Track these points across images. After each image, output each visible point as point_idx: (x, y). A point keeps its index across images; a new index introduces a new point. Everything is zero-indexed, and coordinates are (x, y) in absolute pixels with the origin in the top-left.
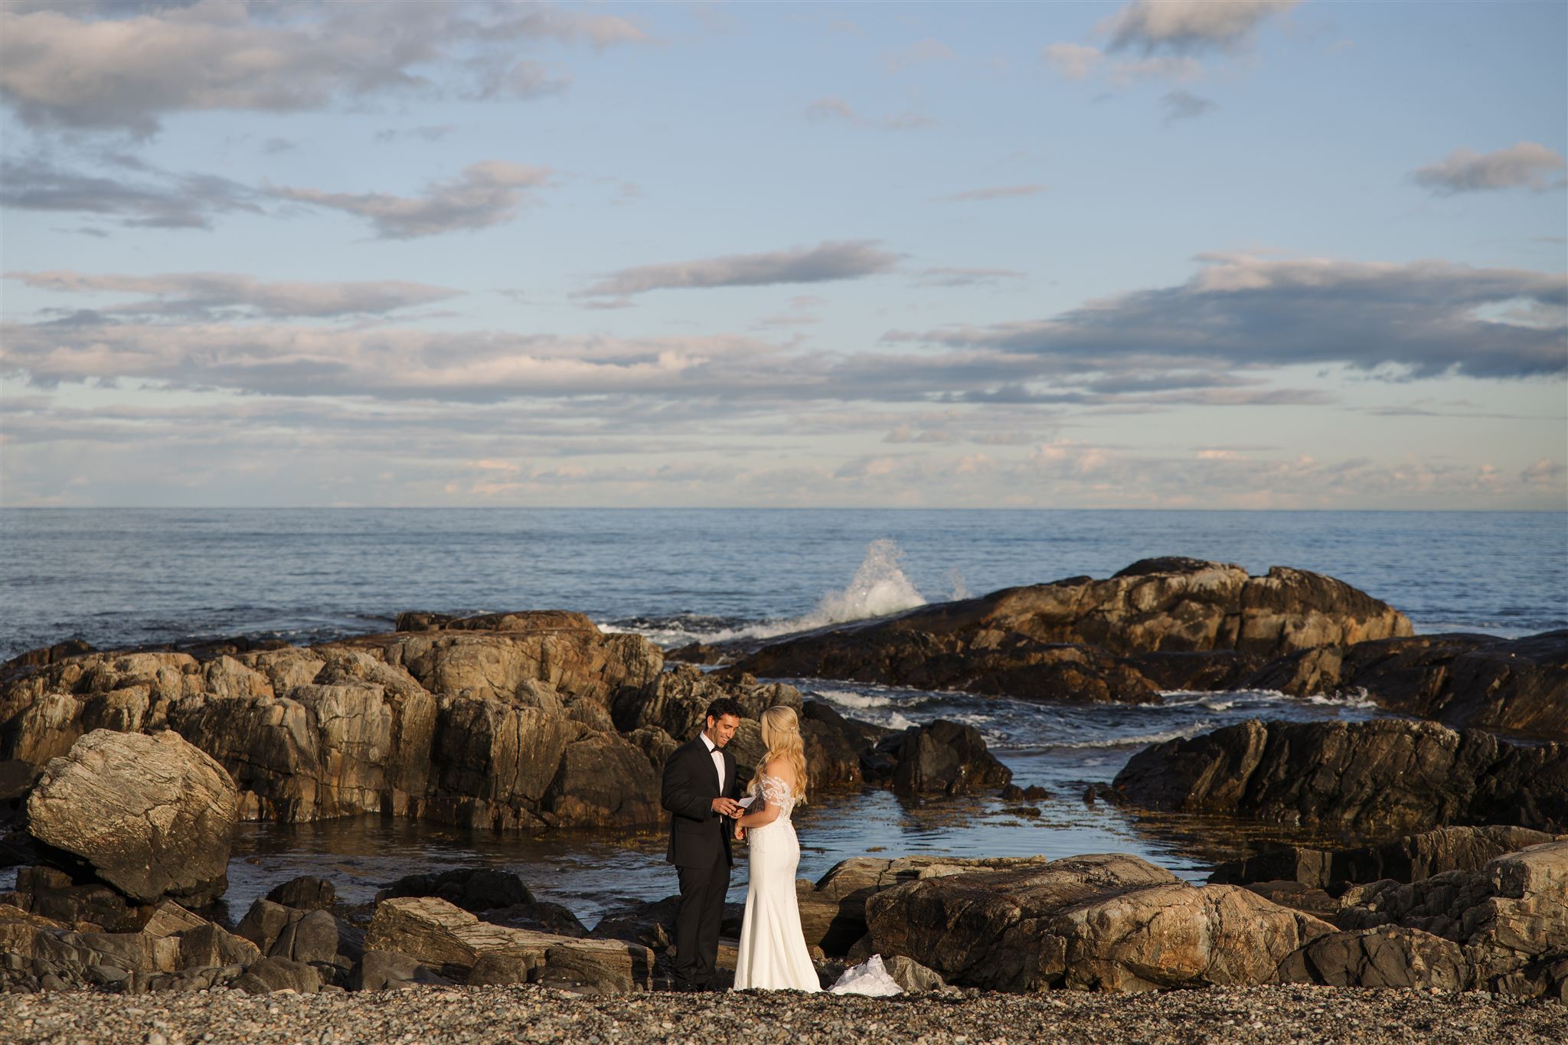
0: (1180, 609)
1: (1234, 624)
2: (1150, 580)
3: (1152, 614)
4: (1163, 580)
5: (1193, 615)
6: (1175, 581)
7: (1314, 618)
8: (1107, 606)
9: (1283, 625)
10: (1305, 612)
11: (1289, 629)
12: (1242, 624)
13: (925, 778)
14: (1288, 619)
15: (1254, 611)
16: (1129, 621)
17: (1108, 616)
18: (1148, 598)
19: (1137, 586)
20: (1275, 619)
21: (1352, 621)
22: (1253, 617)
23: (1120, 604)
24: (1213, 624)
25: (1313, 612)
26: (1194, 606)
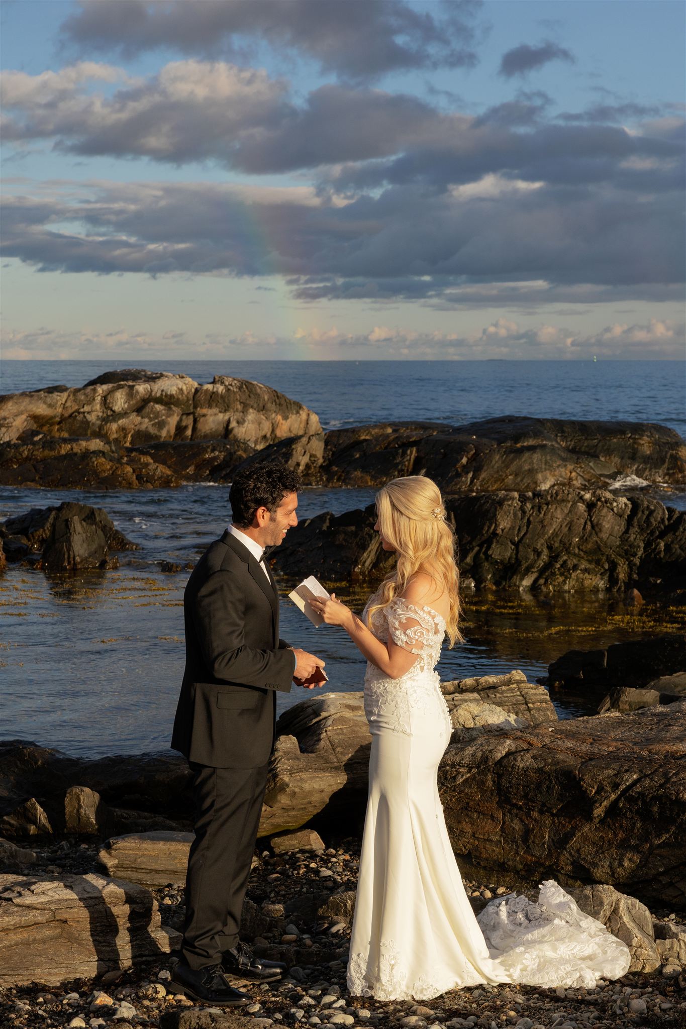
0: (147, 410)
1: (189, 421)
2: (120, 387)
3: (124, 414)
4: (132, 387)
5: (157, 415)
6: (142, 388)
7: (252, 415)
8: (87, 408)
9: (229, 422)
10: (244, 411)
11: (233, 424)
12: (195, 421)
13: (78, 559)
14: (233, 417)
15: (205, 411)
16: (106, 420)
17: (88, 416)
18: (120, 401)
19: (111, 392)
20: (222, 417)
21: (279, 417)
22: (204, 416)
23: (98, 407)
24: (173, 421)
25: (251, 410)
26: (158, 407)
